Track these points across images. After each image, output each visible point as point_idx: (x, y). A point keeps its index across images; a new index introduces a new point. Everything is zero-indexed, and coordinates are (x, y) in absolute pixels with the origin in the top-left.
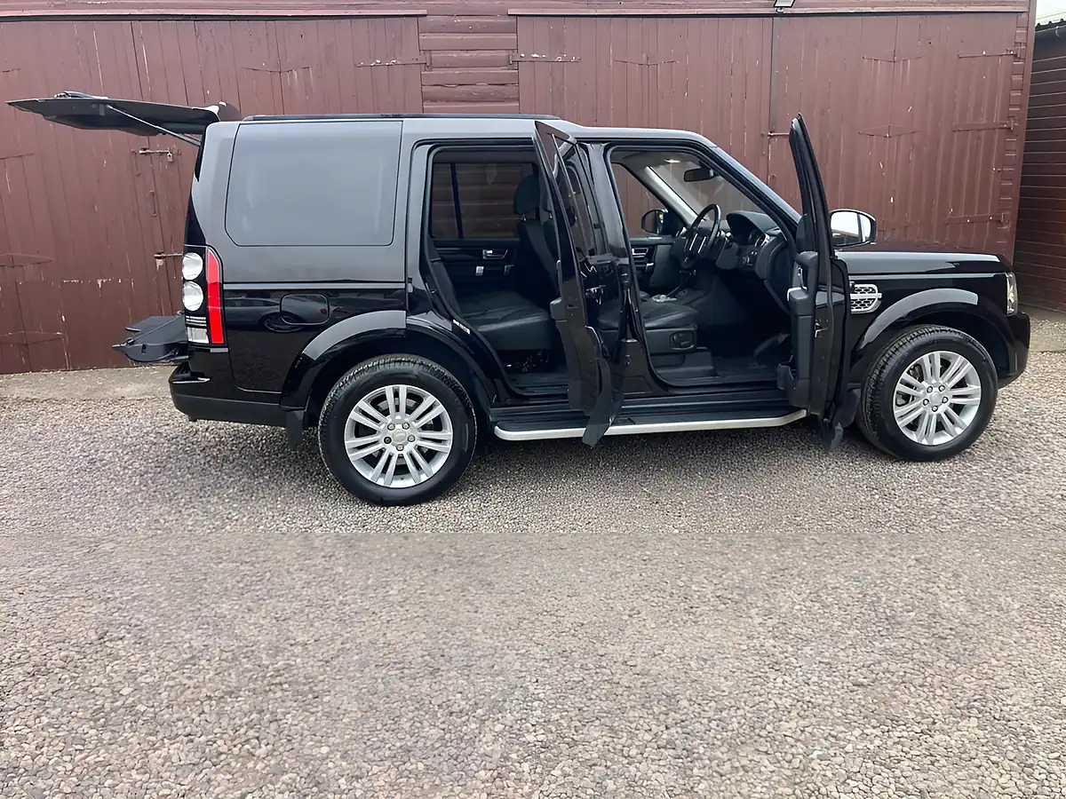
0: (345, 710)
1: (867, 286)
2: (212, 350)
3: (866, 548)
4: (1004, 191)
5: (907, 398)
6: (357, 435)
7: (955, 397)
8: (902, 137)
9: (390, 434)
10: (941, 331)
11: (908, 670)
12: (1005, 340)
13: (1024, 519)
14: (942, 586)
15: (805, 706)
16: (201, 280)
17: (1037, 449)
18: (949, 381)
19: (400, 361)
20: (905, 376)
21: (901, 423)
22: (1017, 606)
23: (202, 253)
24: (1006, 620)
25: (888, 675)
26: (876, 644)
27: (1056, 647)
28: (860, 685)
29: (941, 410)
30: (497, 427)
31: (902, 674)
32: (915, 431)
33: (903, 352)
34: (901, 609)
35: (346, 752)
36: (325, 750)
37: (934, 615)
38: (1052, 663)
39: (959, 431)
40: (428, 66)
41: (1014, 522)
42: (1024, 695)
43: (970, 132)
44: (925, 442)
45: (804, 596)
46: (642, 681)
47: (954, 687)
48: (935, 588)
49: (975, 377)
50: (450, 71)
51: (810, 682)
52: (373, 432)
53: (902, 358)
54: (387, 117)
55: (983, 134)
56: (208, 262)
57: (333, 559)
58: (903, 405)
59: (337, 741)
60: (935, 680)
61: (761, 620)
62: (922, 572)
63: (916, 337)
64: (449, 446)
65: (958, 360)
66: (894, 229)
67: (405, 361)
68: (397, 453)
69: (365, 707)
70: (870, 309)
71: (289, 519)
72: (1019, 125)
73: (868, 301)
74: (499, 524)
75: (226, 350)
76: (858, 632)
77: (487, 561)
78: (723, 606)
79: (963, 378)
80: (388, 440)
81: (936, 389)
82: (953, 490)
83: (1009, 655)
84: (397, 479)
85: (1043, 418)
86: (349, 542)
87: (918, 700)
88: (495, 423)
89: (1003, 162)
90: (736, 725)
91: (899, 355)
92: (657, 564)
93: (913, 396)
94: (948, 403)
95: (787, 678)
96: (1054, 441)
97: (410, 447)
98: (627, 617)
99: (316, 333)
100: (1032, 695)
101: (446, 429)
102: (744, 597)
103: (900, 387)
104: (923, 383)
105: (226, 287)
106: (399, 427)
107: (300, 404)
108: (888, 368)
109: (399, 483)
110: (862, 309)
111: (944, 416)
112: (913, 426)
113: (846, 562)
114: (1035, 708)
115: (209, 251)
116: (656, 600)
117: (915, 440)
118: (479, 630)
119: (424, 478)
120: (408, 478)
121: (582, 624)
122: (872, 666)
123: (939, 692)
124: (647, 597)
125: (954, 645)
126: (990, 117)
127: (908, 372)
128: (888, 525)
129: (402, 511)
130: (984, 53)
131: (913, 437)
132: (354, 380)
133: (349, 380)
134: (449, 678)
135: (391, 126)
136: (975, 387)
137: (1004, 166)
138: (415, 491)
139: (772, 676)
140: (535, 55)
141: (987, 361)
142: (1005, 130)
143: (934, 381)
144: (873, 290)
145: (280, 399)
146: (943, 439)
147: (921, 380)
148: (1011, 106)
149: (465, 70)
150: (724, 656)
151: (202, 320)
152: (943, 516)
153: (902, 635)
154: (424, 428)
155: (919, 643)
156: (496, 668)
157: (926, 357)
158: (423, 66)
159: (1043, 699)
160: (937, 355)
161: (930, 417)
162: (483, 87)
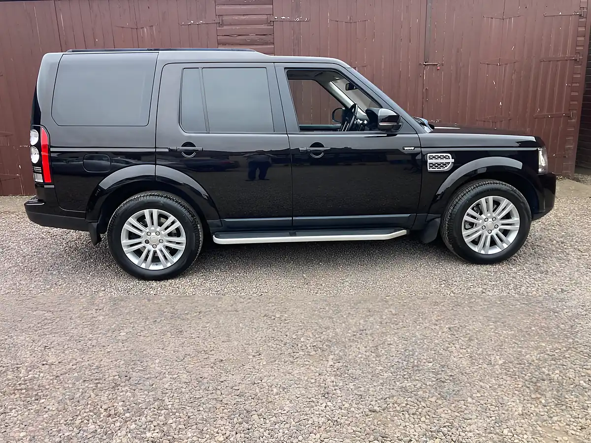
0: (49, 409)
1: (444, 154)
2: (45, 186)
3: (421, 319)
4: (573, 98)
5: (472, 225)
6: (130, 239)
7: (503, 224)
8: (508, 65)
9: (148, 238)
10: (494, 183)
11: (409, 403)
12: (536, 190)
13: (530, 304)
14: (458, 346)
15: (332, 424)
16: (38, 146)
17: (559, 259)
18: (499, 214)
19: (153, 195)
20: (470, 211)
21: (467, 240)
22: (500, 362)
23: (38, 129)
24: (490, 371)
25: (396, 405)
26: (398, 383)
27: (516, 392)
28: (374, 411)
29: (494, 233)
30: (214, 236)
31: (404, 405)
32: (477, 245)
33: (468, 196)
34: (425, 361)
35: (34, 437)
36: (22, 434)
37: (443, 366)
38: (509, 403)
39: (505, 246)
40: (221, 24)
41: (523, 305)
42: (480, 424)
43: (551, 62)
44: (483, 252)
45: (368, 348)
46: (237, 400)
47: (434, 416)
48: (453, 348)
49: (516, 213)
50: (234, 27)
51: (343, 407)
52: (139, 237)
53: (467, 200)
54: (151, 50)
55: (559, 63)
56: (42, 135)
57: (101, 311)
58: (469, 229)
59: (33, 429)
60: (424, 410)
61: (332, 363)
62: (449, 336)
63: (477, 187)
64: (184, 247)
65: (505, 202)
66: (502, 121)
67: (156, 195)
68: (152, 250)
69: (60, 407)
70: (447, 168)
71: (89, 286)
72: (583, 58)
73: (445, 164)
74: (208, 294)
75: (53, 186)
76: (391, 375)
77: (188, 317)
78: (314, 352)
79: (509, 212)
80: (147, 242)
81: (490, 220)
82: (494, 283)
83: (482, 396)
84: (153, 265)
85: (573, 239)
86: (115, 301)
87: (407, 424)
88: (214, 233)
89: (573, 80)
90: (281, 434)
91: (465, 198)
92: (288, 323)
93: (476, 224)
94: (498, 228)
95: (329, 404)
96: (573, 254)
97: (160, 246)
98: (251, 357)
99: (103, 178)
100: (485, 425)
101: (182, 236)
102: (330, 347)
103: (466, 218)
104: (482, 215)
105: (52, 149)
106: (153, 234)
107: (95, 219)
108: (458, 206)
109: (153, 267)
110: (442, 169)
111: (495, 237)
112: (475, 242)
113: (404, 327)
114: (484, 435)
115: (42, 129)
116: (275, 346)
117: (477, 251)
118: (157, 361)
119: (169, 265)
120: (160, 265)
121: (222, 360)
122: (388, 399)
123: (423, 419)
124: (270, 344)
125: (449, 386)
126: (564, 52)
127: (473, 209)
128: (442, 304)
129: (154, 284)
130: (560, 13)
131: (476, 249)
132: (126, 206)
133: (124, 205)
134: (122, 391)
135: (152, 55)
136: (516, 219)
137: (573, 83)
138: (163, 272)
139: (321, 402)
140: (283, 18)
141: (524, 203)
142: (574, 61)
143: (489, 215)
144: (449, 157)
145: (85, 216)
146: (495, 251)
147: (481, 214)
148: (577, 46)
149: (243, 27)
150: (298, 386)
151: (39, 169)
152: (480, 300)
153: (417, 378)
154: (170, 234)
155: (426, 385)
156: (154, 386)
157: (483, 200)
158: (218, 24)
159: (492, 429)
160: (491, 198)
161: (486, 237)
162: (253, 37)
